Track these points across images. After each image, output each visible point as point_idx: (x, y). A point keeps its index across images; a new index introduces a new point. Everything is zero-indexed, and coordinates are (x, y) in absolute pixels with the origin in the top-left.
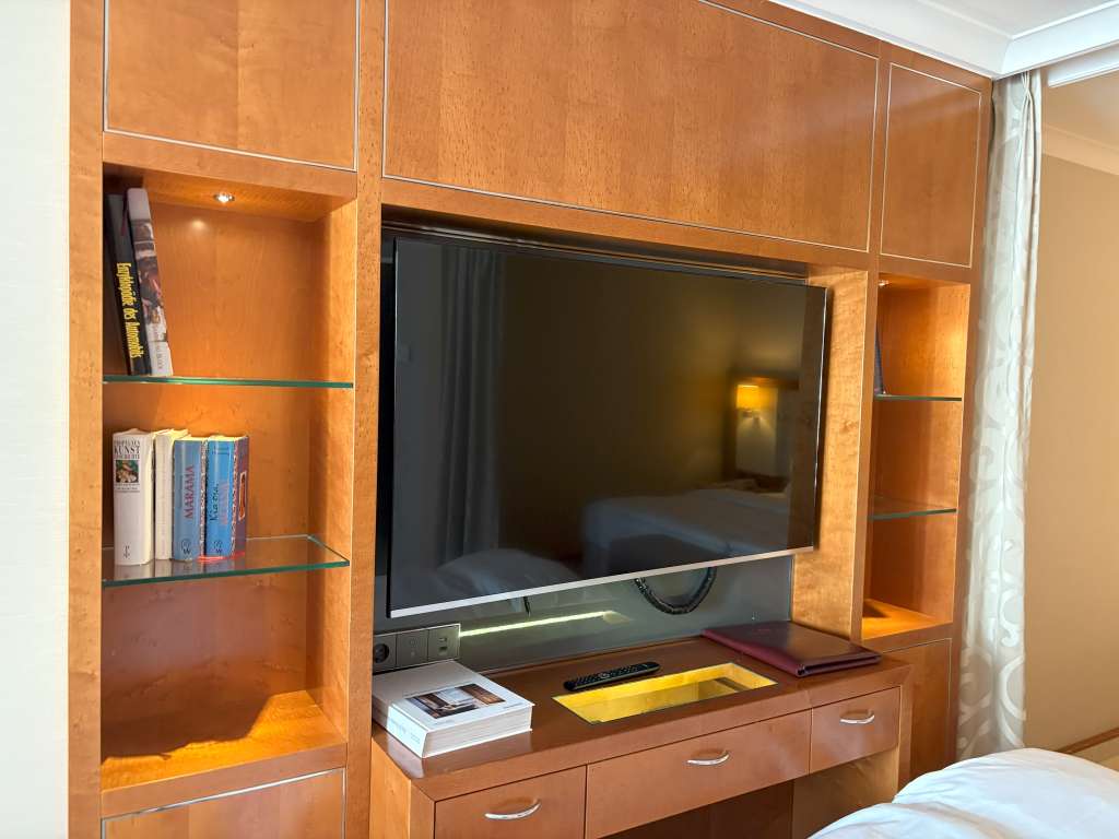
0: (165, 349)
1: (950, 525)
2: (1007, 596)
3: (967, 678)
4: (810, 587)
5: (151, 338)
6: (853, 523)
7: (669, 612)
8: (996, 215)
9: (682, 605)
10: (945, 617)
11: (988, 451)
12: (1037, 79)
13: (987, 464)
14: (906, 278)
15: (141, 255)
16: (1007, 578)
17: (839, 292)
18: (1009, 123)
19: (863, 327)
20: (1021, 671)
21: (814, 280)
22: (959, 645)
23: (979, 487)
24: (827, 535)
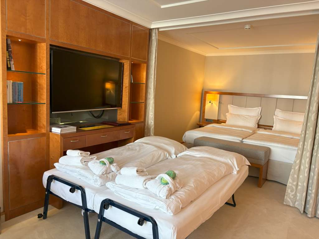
0: (13, 66)
1: (143, 105)
2: (152, 116)
3: (146, 130)
4: (121, 115)
5: (11, 64)
6: (127, 103)
7: (96, 118)
8: (151, 52)
9: (98, 117)
10: (142, 120)
11: (149, 93)
12: (157, 30)
13: (149, 95)
14: (136, 62)
15: (9, 50)
16: (152, 113)
17: (125, 64)
18: (153, 36)
19: (128, 70)
20: (154, 129)
21: (121, 61)
22: (145, 125)
23: (148, 99)
24: (123, 106)
